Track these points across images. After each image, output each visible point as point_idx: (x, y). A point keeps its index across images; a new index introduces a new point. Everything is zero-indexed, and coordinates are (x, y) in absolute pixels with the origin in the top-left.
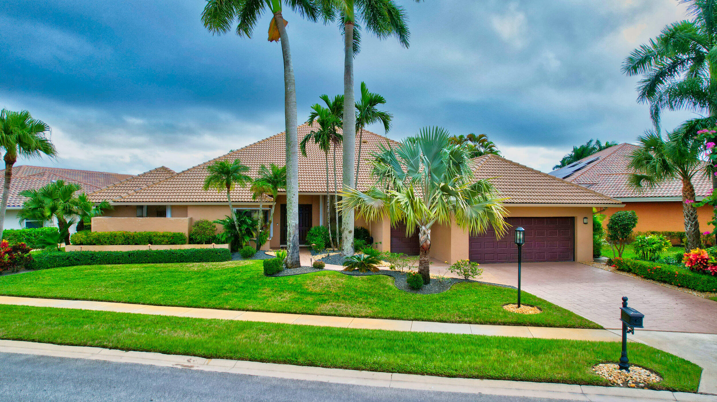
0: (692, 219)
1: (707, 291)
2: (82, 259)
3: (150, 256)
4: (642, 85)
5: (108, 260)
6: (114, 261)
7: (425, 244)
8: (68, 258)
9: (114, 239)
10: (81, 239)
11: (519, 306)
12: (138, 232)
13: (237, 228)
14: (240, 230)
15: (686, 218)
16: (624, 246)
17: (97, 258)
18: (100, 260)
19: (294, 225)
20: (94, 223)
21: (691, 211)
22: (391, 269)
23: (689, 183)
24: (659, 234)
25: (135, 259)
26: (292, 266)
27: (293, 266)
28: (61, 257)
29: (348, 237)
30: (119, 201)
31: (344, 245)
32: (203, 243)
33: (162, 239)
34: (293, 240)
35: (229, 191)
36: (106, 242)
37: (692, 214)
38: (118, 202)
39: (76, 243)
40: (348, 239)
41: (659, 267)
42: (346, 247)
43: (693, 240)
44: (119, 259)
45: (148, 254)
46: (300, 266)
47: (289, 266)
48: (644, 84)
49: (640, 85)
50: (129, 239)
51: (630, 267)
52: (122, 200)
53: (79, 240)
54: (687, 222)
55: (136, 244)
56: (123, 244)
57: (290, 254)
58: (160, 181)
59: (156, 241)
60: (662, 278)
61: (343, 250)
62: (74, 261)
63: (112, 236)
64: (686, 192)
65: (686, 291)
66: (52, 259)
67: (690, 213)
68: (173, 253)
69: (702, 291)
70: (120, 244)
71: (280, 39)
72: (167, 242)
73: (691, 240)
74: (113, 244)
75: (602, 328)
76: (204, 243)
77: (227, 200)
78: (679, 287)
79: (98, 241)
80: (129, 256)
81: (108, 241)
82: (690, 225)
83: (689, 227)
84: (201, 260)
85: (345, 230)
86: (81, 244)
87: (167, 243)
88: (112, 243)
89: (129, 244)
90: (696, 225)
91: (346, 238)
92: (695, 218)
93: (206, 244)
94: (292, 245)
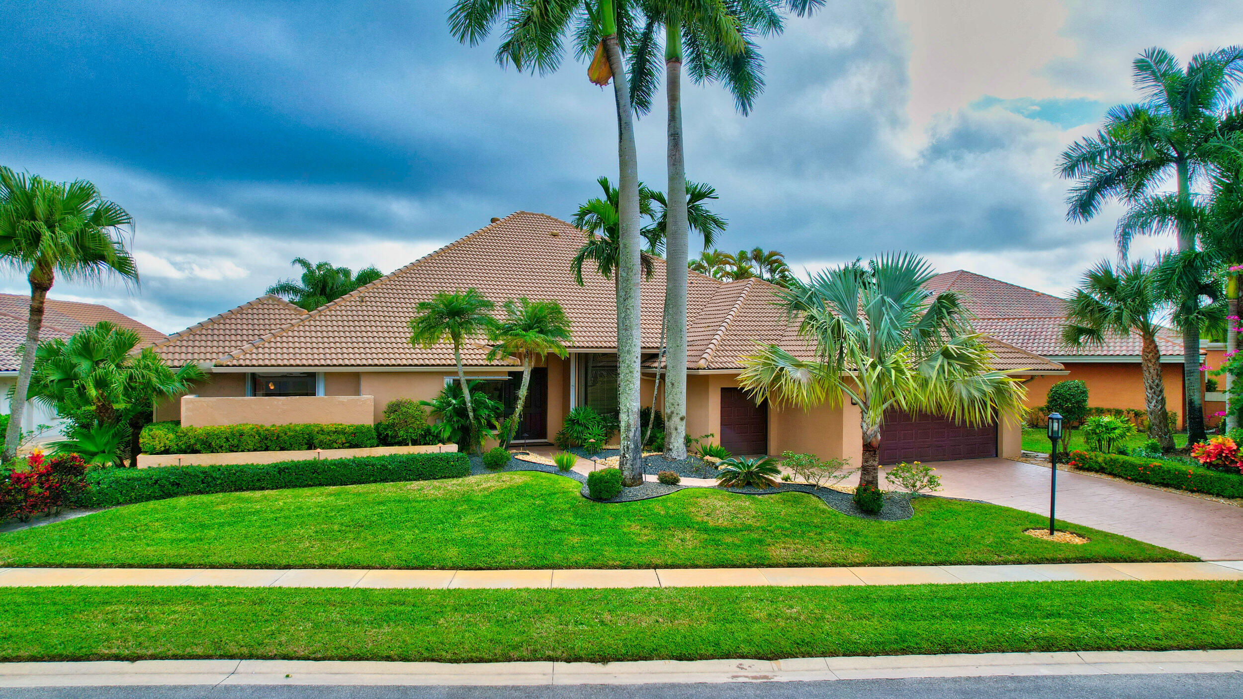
0: (1157, 393)
1: (1237, 497)
2: (185, 483)
3: (324, 471)
4: (1075, 195)
5: (238, 483)
6: (251, 484)
7: (874, 440)
8: (156, 482)
9: (239, 441)
10: (167, 442)
11: (1052, 534)
12: (278, 424)
13: (471, 414)
14: (476, 417)
15: (1149, 391)
16: (1070, 432)
17: (214, 479)
18: (221, 483)
19: (636, 410)
20: (187, 409)
21: (1157, 381)
22: (786, 481)
23: (1153, 341)
24: (1118, 413)
25: (293, 480)
26: (633, 483)
27: (635, 482)
28: (144, 479)
29: (679, 427)
30: (229, 363)
31: (672, 440)
32: (407, 445)
33: (334, 437)
34: (634, 436)
35: (456, 348)
36: (221, 447)
37: (1157, 385)
38: (228, 366)
39: (155, 449)
40: (679, 431)
41: (1158, 464)
42: (676, 445)
43: (1160, 423)
44: (258, 480)
45: (319, 468)
46: (642, 483)
47: (628, 482)
48: (1078, 193)
49: (1071, 195)
50: (267, 439)
51: (1103, 464)
52: (235, 362)
53: (162, 445)
54: (1151, 396)
55: (282, 449)
56: (255, 450)
57: (629, 462)
58: (293, 325)
59: (321, 441)
60: (1164, 479)
61: (670, 450)
62: (170, 487)
63: (234, 435)
64: (1149, 353)
65: (1208, 498)
66: (126, 484)
67: (1155, 383)
68: (366, 465)
69: (1231, 497)
70: (249, 450)
71: (611, 80)
72: (343, 444)
73: (1157, 422)
74: (235, 449)
75: (1200, 561)
76: (410, 444)
77: (454, 362)
78: (1192, 491)
79: (207, 444)
80: (279, 473)
81: (226, 445)
82: (1154, 401)
83: (1153, 404)
84: (420, 477)
85: (675, 415)
86: (167, 451)
87: (343, 446)
88: (232, 449)
89: (267, 449)
90: (1163, 401)
91: (676, 429)
92: (1161, 391)
93: (413, 444)
94: (633, 446)
